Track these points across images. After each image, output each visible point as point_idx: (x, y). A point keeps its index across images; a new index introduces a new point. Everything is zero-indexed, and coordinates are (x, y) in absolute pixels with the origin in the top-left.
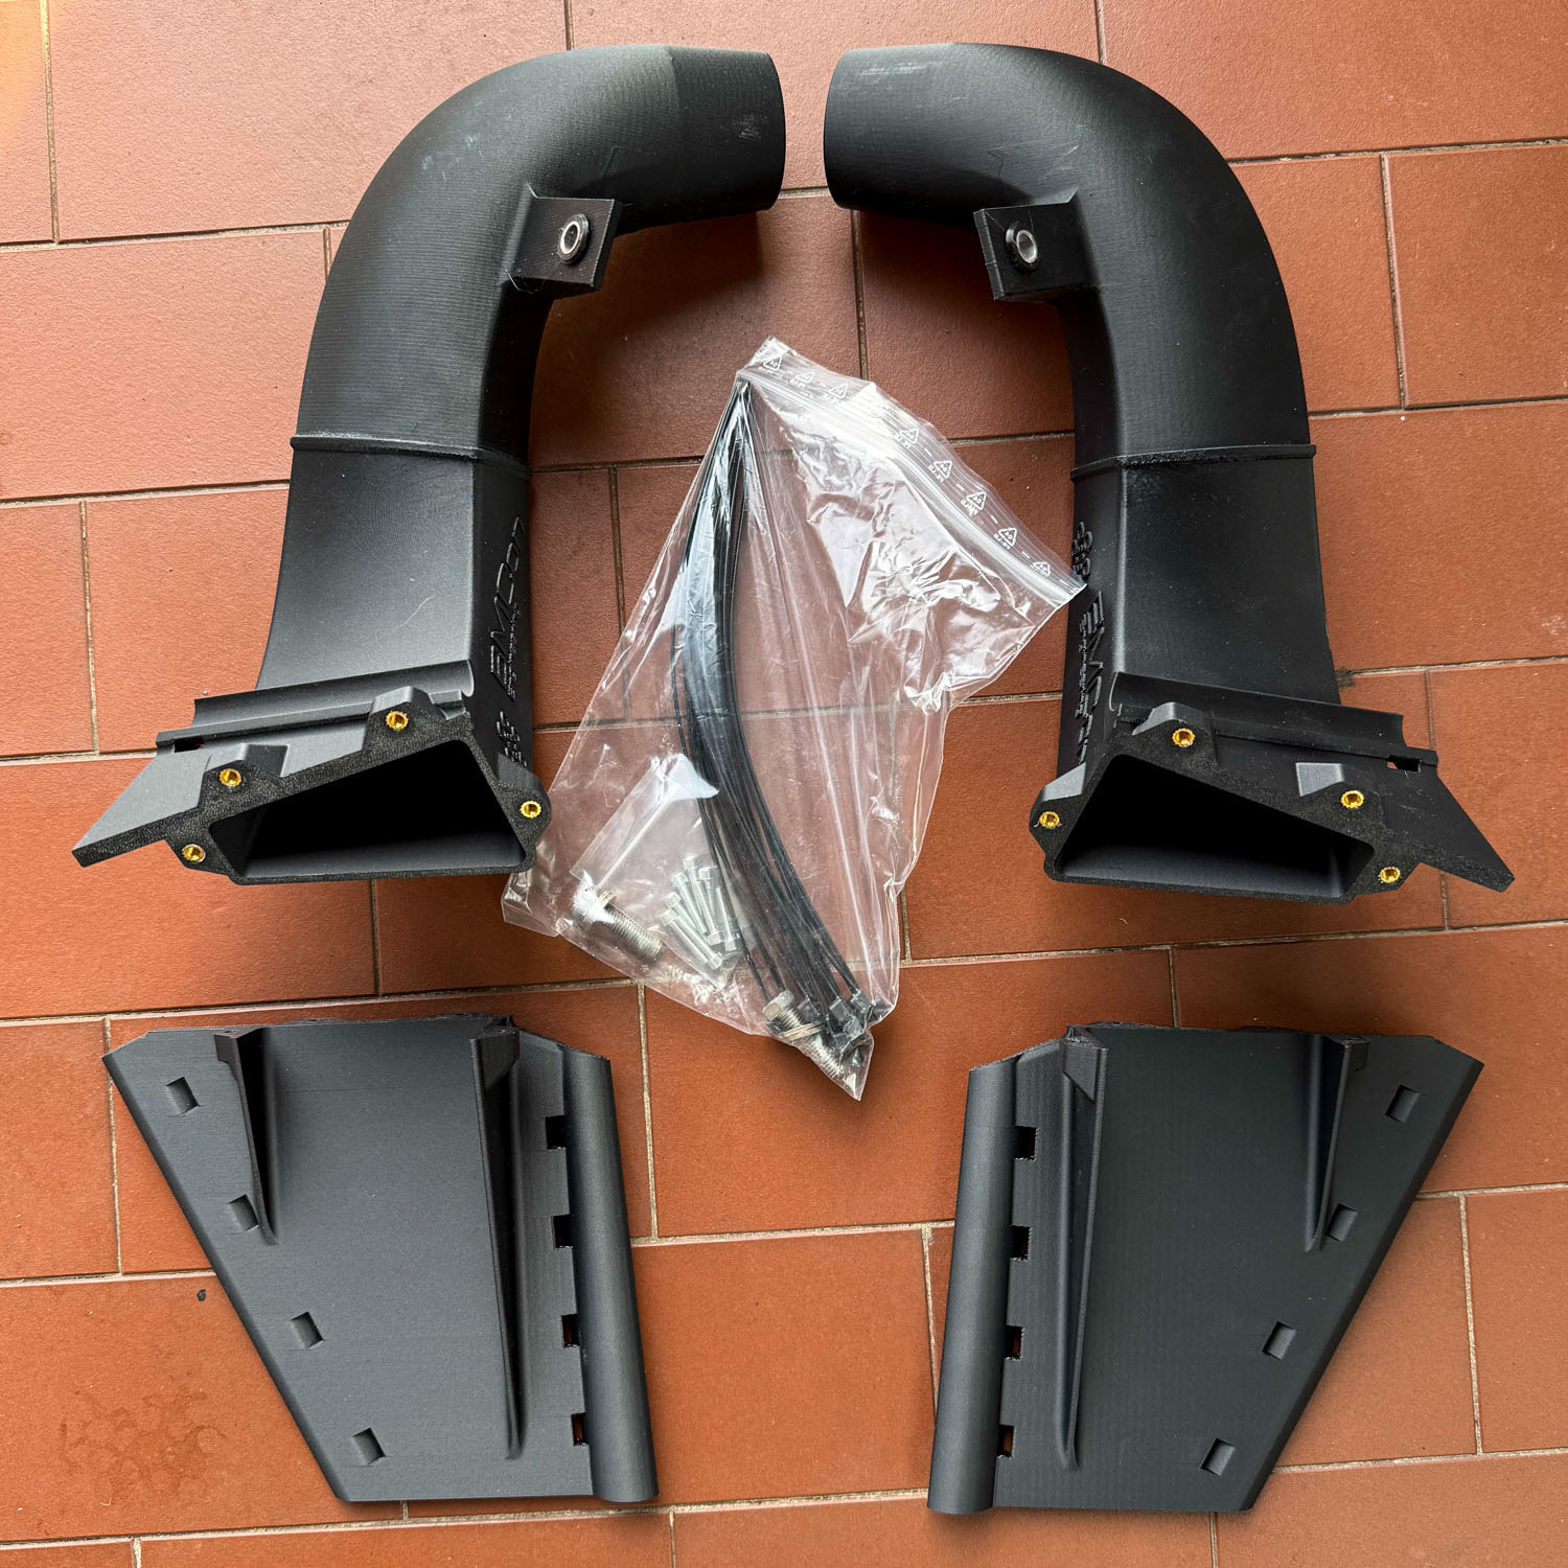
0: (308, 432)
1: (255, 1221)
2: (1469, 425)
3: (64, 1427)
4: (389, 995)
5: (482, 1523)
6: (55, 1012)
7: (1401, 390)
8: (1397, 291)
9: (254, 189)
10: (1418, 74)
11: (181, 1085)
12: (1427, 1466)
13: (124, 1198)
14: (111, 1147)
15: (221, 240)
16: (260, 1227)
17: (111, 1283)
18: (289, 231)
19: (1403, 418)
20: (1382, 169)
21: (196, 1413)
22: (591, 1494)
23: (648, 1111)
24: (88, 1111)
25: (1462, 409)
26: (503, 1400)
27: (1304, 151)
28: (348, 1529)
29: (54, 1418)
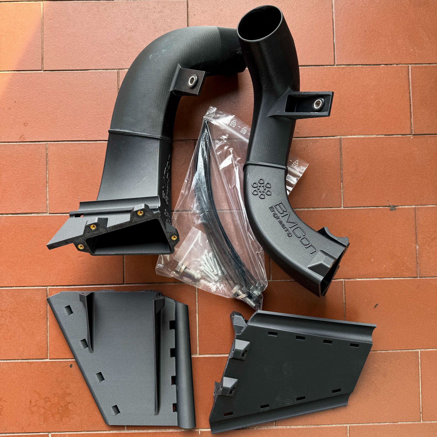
0: (113, 129)
1: (87, 346)
2: (429, 140)
3: (31, 401)
4: (127, 284)
5: (147, 432)
6: (33, 285)
7: (411, 130)
8: (412, 103)
9: (99, 59)
10: (419, 44)
11: (69, 307)
12: (407, 424)
13: (50, 338)
14: (47, 324)
15: (89, 72)
16: (89, 348)
17: (46, 362)
18: (108, 71)
19: (412, 138)
20: (409, 69)
21: (68, 399)
22: (177, 425)
23: (197, 319)
24: (41, 313)
25: (428, 136)
26: (154, 398)
27: (388, 63)
28: (109, 432)
29: (28, 399)
